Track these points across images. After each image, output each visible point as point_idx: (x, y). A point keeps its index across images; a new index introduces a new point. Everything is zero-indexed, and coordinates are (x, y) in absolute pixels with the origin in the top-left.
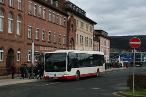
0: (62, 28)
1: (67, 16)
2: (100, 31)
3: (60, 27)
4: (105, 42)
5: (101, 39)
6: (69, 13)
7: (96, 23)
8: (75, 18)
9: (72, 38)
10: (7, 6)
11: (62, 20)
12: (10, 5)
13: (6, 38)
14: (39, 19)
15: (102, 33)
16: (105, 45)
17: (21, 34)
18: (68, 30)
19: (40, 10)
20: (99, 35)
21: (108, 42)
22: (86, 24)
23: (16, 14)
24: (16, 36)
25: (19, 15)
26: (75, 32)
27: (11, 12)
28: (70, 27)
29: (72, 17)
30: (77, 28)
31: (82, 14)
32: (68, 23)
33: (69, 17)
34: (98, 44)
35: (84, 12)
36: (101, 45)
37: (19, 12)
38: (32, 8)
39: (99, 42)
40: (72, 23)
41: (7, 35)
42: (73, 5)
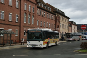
0: (53, 21)
1: (56, 15)
2: (72, 22)
3: (52, 20)
4: (75, 27)
5: (73, 26)
6: (56, 14)
7: (70, 18)
8: (60, 16)
9: (58, 26)
10: (28, 12)
11: (53, 17)
12: (29, 11)
13: (27, 26)
14: (42, 17)
15: (73, 23)
16: (75, 28)
17: (34, 24)
18: (56, 22)
19: (42, 12)
20: (71, 24)
21: (76, 27)
22: (65, 19)
23: (32, 15)
24: (31, 25)
25: (33, 15)
26: (60, 22)
27: (30, 14)
28: (57, 20)
29: (58, 15)
30: (61, 21)
31: (63, 14)
32: (56, 18)
33: (57, 16)
34: (71, 28)
35: (64, 13)
36: (73, 29)
37: (33, 14)
38: (39, 12)
39: (72, 27)
40: (58, 18)
41: (27, 24)
42: (59, 10)
